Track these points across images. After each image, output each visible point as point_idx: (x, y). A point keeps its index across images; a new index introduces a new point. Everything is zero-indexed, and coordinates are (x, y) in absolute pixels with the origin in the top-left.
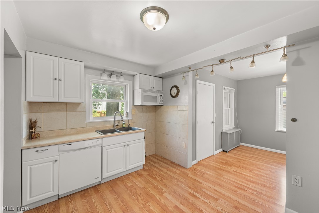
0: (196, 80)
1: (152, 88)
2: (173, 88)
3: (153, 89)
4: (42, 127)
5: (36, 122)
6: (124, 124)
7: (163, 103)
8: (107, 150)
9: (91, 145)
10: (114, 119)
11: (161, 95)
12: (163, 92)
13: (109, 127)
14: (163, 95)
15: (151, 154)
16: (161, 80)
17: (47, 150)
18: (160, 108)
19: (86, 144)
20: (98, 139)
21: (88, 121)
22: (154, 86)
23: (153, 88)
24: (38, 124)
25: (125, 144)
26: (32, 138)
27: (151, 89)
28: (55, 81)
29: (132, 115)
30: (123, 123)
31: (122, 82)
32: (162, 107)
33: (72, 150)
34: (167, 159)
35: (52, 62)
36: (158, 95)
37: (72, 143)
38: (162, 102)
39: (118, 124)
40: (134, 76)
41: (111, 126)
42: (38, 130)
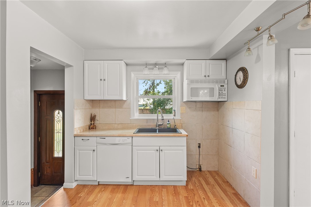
0: (289, 50)
1: (205, 76)
2: (239, 73)
3: (207, 78)
4: (99, 120)
5: (95, 116)
6: (168, 124)
7: (226, 97)
8: (138, 151)
9: (121, 142)
10: (157, 118)
11: (221, 86)
12: (226, 81)
13: (152, 125)
14: (226, 86)
15: (210, 169)
16: (223, 64)
17: (89, 140)
18: (223, 105)
19: (117, 140)
20: (128, 138)
21: (132, 118)
22: (210, 74)
23: (209, 76)
24: (97, 118)
25: (158, 148)
26: (91, 128)
27: (205, 78)
28: (101, 81)
29: (181, 113)
30: (168, 122)
31: (167, 74)
32: (226, 104)
33: (105, 144)
34: (230, 186)
35: (99, 65)
36: (217, 85)
37: (106, 138)
38: (224, 97)
39: (161, 124)
40: (183, 64)
41: (155, 125)
42: (97, 123)
